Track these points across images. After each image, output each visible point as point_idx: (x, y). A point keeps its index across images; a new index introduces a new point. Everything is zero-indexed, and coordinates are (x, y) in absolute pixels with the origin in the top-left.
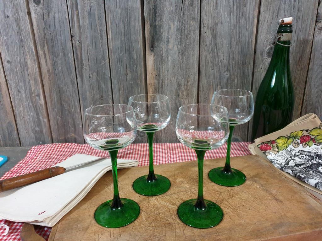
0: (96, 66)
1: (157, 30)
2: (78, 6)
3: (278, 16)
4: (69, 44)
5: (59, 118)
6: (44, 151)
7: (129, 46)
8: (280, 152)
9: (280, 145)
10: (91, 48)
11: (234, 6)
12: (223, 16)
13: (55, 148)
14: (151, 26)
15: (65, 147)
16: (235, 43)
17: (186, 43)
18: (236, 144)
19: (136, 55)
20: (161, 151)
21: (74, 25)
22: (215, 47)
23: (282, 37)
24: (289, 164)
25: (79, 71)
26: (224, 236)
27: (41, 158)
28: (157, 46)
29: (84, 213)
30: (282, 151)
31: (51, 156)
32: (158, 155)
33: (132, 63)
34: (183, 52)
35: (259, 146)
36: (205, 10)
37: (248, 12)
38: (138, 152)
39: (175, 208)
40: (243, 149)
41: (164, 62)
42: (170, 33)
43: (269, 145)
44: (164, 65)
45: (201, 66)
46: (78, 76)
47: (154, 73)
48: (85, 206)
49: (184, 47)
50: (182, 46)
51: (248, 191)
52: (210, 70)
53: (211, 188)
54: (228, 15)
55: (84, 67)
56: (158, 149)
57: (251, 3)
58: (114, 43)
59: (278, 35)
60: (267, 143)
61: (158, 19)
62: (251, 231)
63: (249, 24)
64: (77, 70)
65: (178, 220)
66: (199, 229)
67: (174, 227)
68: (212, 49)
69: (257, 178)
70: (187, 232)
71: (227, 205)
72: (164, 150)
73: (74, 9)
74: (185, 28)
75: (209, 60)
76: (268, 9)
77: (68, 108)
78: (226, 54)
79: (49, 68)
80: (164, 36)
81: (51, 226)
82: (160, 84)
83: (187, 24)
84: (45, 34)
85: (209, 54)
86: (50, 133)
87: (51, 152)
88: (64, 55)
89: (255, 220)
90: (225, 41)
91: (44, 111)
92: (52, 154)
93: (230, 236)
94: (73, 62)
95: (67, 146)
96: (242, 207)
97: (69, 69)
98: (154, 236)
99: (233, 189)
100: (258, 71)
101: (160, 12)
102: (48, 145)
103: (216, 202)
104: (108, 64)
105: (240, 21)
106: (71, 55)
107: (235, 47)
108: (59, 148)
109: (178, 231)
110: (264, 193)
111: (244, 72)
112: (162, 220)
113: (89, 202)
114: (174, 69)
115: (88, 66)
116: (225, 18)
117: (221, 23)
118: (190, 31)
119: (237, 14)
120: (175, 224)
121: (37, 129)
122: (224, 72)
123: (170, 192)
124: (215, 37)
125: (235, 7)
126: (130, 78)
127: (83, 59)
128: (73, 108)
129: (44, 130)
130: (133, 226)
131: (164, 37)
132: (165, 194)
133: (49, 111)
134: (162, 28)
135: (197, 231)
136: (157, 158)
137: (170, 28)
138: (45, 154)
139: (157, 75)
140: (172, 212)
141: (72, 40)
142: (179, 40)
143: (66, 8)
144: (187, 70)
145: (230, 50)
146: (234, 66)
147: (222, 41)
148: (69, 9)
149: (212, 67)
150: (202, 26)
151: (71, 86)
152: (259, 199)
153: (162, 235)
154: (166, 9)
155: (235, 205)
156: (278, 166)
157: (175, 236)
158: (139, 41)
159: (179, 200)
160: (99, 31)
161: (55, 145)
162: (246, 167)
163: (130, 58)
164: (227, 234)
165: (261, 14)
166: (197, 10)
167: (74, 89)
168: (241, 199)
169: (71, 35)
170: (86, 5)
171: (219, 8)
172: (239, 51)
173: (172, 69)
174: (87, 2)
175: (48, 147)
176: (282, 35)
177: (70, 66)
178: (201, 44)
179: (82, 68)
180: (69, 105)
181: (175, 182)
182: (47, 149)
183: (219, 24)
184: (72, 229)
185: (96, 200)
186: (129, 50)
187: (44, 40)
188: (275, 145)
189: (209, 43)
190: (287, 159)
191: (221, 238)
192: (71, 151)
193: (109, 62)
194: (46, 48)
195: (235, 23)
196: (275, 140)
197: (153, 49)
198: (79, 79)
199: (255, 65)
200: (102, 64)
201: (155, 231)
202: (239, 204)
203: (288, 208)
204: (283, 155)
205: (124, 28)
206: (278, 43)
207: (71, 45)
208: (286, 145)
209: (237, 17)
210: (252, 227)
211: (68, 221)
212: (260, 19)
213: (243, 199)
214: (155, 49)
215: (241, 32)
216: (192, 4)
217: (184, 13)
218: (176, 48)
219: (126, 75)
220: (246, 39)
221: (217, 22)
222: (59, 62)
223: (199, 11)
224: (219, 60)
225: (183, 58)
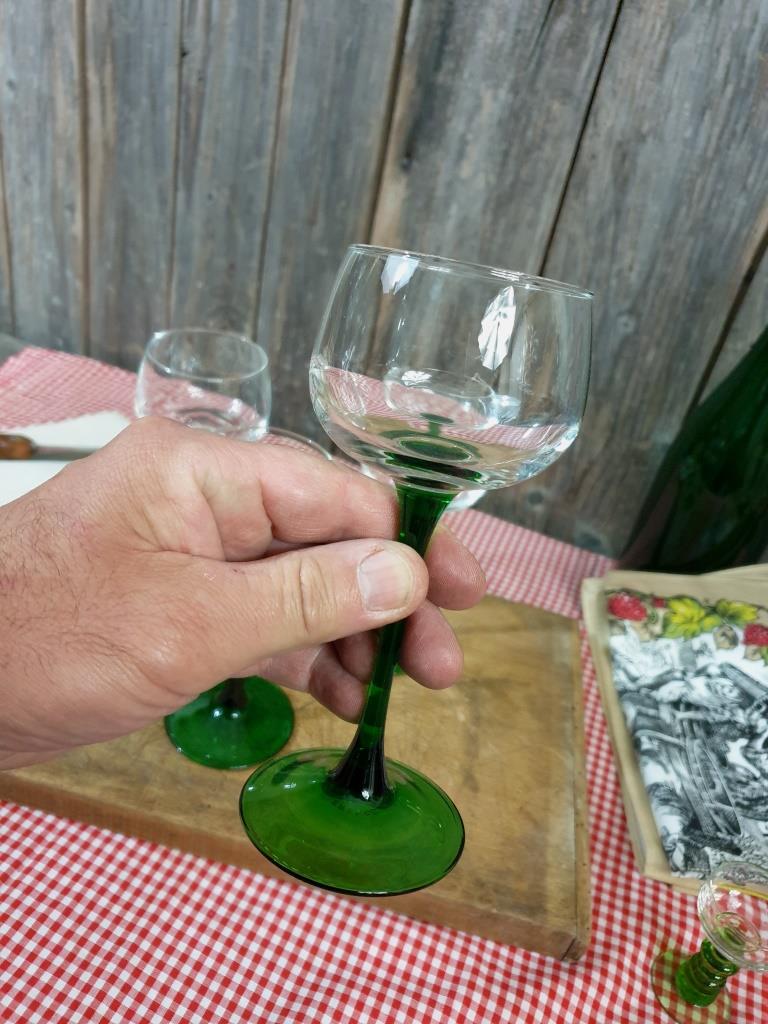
0: (233, 167)
4: (171, 77)
5: (113, 290)
7: (340, 131)
8: (662, 642)
9: (676, 620)
12: (672, 114)
14: (419, 81)
16: (688, 225)
17: (518, 174)
19: (354, 169)
22: (614, 218)
25: (186, 168)
28: (425, 155)
30: (672, 642)
33: (335, 188)
34: (502, 202)
35: (609, 596)
36: (616, 75)
41: (432, 217)
42: (475, 126)
43: (642, 604)
44: (432, 226)
46: (180, 182)
49: (509, 186)
50: (504, 181)
51: (420, 716)
54: (692, 112)
55: (200, 162)
60: (637, 596)
61: (448, 64)
63: (759, 171)
64: (181, 163)
68: (599, 223)
69: (488, 693)
74: (528, 120)
75: (580, 257)
77: (140, 270)
78: (643, 256)
80: (454, 130)
83: (540, 110)
84: (111, 23)
85: (587, 235)
88: (153, 109)
90: (655, 209)
94: (173, 136)
97: (157, 154)
100: (734, 350)
101: (459, 39)
104: (269, 173)
105: (729, 148)
106: (170, 113)
107: (681, 238)
111: (685, 337)
116: (678, 122)
117: (659, 136)
118: (543, 138)
119: (727, 119)
121: (56, 301)
122: (618, 311)
124: (621, 182)
125: (730, 89)
126: (321, 235)
127: (203, 133)
129: (72, 311)
131: (449, 133)
133: (91, 260)
134: (451, 99)
137: (478, 107)
141: (181, 64)
142: (498, 159)
145: (660, 244)
146: (657, 303)
147: (644, 206)
150: (590, 130)
154: (481, 33)
156: (623, 679)
158: (371, 126)
160: (260, 57)
163: (334, 173)
166: (588, 64)
169: (182, 49)
171: (669, 78)
172: (691, 260)
177: (163, 144)
178: (568, 194)
179: (194, 163)
180: (143, 263)
183: (650, 140)
186: (336, 144)
188: (661, 614)
189: (595, 199)
190: (668, 672)
193: (273, 167)
194: (109, 68)
195: (710, 153)
196: (669, 599)
198: (180, 195)
200: (250, 167)
204: (666, 654)
205: (334, 67)
207: (177, 81)
208: (694, 627)
209: (722, 132)
214: (415, 165)
215: (722, 192)
216: (575, 39)
217: (539, 64)
218: (480, 183)
219: (312, 222)
220: (729, 224)
221: (646, 128)
222: (136, 124)
223: (594, 74)
224: (616, 268)
225: (495, 222)
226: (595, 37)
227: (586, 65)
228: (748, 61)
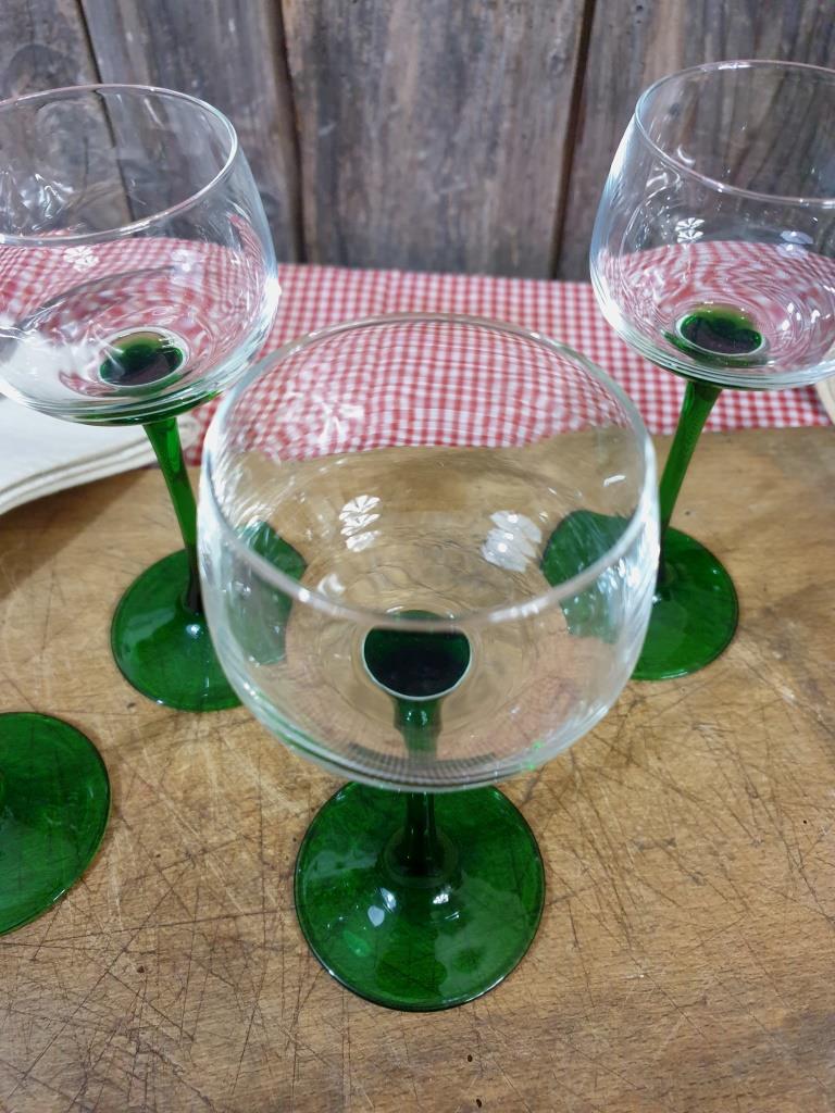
26: (508, 1084)
39: (298, 815)
51: (725, 724)
62: (662, 1062)
65: (288, 920)
67: (257, 975)
70: (316, 1024)
71: (583, 828)
89: (706, 975)
93: (539, 1084)
96: (658, 855)
98: (130, 1035)
103: (529, 797)
109: (269, 1005)
112: (206, 911)
120: (264, 946)
130: (43, 942)
140: (271, 852)
152: (773, 798)
153: (173, 1032)
155: (624, 832)
157: (239, 1049)
162: (762, 524)
164: (528, 1065)
168: (671, 787)
191: (489, 1094)
201: (151, 990)
202: (646, 827)
210: (675, 1030)
213: (678, 791)
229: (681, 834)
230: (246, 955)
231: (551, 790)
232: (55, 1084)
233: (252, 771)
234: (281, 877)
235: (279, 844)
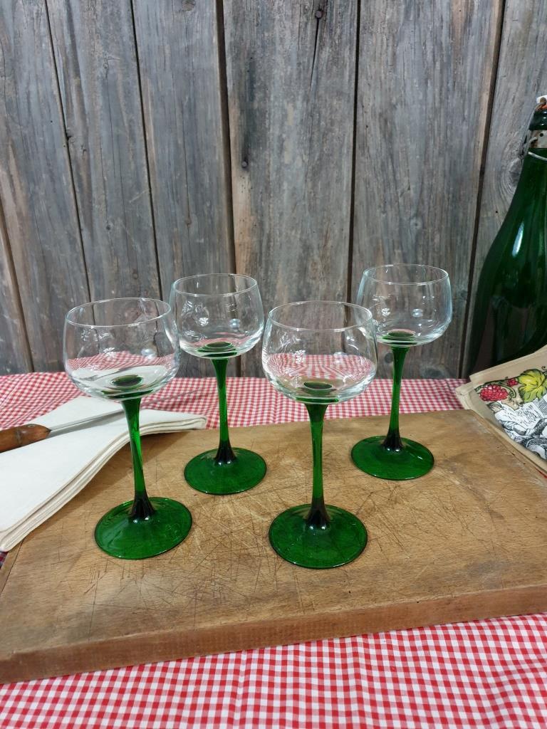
0: (122, 202)
1: (257, 122)
2: (78, 67)
3: (539, 86)
4: (62, 154)
5: (45, 317)
6: (13, 388)
7: (194, 157)
8: (526, 406)
9: (528, 388)
10: (110, 162)
11: (435, 63)
12: (408, 88)
13: (35, 382)
14: (242, 111)
15: (58, 381)
16: (436, 152)
17: (322, 150)
18: (432, 383)
19: (210, 179)
20: (262, 395)
21: (72, 111)
22: (390, 160)
23: (540, 139)
24: (543, 432)
25: (84, 212)
26: (360, 587)
27: (5, 404)
28: (257, 156)
29: (76, 525)
30: (532, 403)
31: (28, 399)
32: (255, 404)
33: (199, 196)
34: (315, 171)
35: (479, 391)
36: (367, 74)
37: (468, 78)
38: (212, 396)
39: (267, 521)
40: (445, 396)
41: (272, 195)
42: (286, 128)
43: (502, 388)
44: (273, 201)
45: (356, 203)
46: (82, 225)
47: (250, 220)
48: (80, 511)
49: (318, 159)
50: (314, 158)
51: (433, 491)
52: (378, 214)
53: (352, 482)
54: (420, 84)
55: (96, 206)
56: (257, 392)
57: (477, 57)
58: (160, 151)
59: (532, 134)
60: (497, 383)
61: (259, 95)
62: (419, 579)
63: (470, 106)
64: (80, 212)
65: (268, 549)
66: (309, 570)
67: (258, 564)
68: (382, 166)
69: (459, 464)
70: (283, 575)
71: (380, 521)
72: (268, 394)
73: (71, 73)
74: (320, 115)
75: (375, 191)
76: (517, 71)
77: (64, 295)
78: (414, 178)
79: (21, 209)
80: (273, 134)
81: (6, 551)
82: (264, 244)
83: (325, 107)
84: (9, 131)
85: (376, 176)
86: (27, 350)
87: (26, 391)
88: (53, 180)
89: (433, 556)
90: (413, 147)
91: (14, 301)
92: (30, 395)
94: (72, 194)
95: (62, 379)
96: (411, 527)
97: (62, 209)
98: (211, 580)
99: (399, 486)
100: (488, 218)
101: (262, 78)
102: (23, 375)
103: (357, 513)
104: (148, 198)
105: (448, 98)
106: (66, 179)
107: (435, 160)
108: (45, 382)
109: (264, 571)
110: (465, 497)
111: (455, 220)
112: (235, 548)
113: (89, 502)
114: (295, 211)
115: (103, 205)
116: (412, 90)
117: (404, 103)
118: (332, 124)
119: (442, 82)
120: (260, 556)
122: (408, 218)
123: (263, 486)
124: (389, 137)
125: (438, 65)
126: (197, 230)
127: (94, 187)
128: (75, 296)
129: (14, 344)
130: (172, 558)
131: (271, 137)
132: (251, 491)
133: (22, 301)
134: (267, 116)
135: (304, 574)
136: (251, 411)
137: (285, 116)
138: (14, 395)
139: (257, 225)
140: (258, 531)
141: (68, 144)
142: (307, 145)
143: (54, 70)
144: (325, 213)
145: (423, 167)
146: (431, 205)
147: (407, 147)
148: (58, 72)
149: (382, 205)
150: (360, 111)
151: (67, 247)
152: (454, 510)
153: (228, 579)
154: (276, 71)
155: (396, 521)
156: (517, 435)
157: (254, 582)
158: (215, 147)
159: (278, 505)
160: (126, 125)
161: (36, 377)
162: (441, 437)
163: (196, 186)
164: (367, 582)
165: (498, 81)
166: (348, 73)
167: (75, 255)
168: (413, 508)
169: (66, 134)
170: (96, 63)
171: (399, 67)
172: (444, 171)
173: (291, 211)
174: (99, 57)
175: (22, 380)
176: (542, 135)
177: (64, 203)
178: (357, 154)
179: (91, 208)
180: (65, 290)
181: (276, 466)
182: (19, 384)
183: (399, 107)
184: (46, 557)
185: (105, 499)
186: (193, 167)
187: (8, 146)
188: (516, 389)
189: (375, 151)
190: (540, 421)
191: (353, 589)
192: (69, 390)
193: (151, 195)
194: (12, 161)
195: (437, 105)
196: (517, 377)
197: (247, 163)
198: (85, 233)
199: (483, 203)
200: (134, 199)
201: (217, 569)
202: (405, 519)
203: (514, 532)
204: (532, 411)
205: (181, 117)
206: (530, 153)
207: (66, 156)
208: (541, 389)
209: (441, 90)
210: (423, 571)
211: (41, 541)
212: (497, 93)
213: (417, 509)
214: (252, 164)
215: (451, 125)
216: (336, 60)
217: (317, 80)
218: (299, 163)
219: (188, 224)
220: (461, 142)
221: (394, 101)
222: (42, 194)
223: (354, 77)
224: (399, 191)
225: (314, 186)
226: (348, 55)
227: (347, 74)
228: (444, 45)
229: (419, 521)
230: (254, 559)
231: (366, 511)
232: (185, 593)
233: (247, 510)
234: (263, 538)
235: (261, 529)
